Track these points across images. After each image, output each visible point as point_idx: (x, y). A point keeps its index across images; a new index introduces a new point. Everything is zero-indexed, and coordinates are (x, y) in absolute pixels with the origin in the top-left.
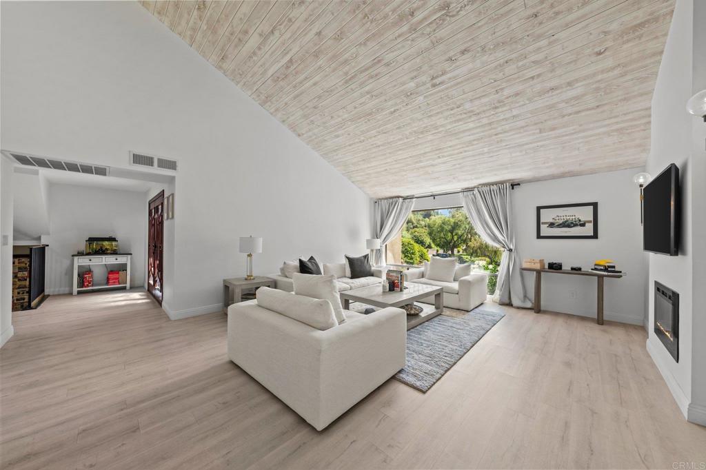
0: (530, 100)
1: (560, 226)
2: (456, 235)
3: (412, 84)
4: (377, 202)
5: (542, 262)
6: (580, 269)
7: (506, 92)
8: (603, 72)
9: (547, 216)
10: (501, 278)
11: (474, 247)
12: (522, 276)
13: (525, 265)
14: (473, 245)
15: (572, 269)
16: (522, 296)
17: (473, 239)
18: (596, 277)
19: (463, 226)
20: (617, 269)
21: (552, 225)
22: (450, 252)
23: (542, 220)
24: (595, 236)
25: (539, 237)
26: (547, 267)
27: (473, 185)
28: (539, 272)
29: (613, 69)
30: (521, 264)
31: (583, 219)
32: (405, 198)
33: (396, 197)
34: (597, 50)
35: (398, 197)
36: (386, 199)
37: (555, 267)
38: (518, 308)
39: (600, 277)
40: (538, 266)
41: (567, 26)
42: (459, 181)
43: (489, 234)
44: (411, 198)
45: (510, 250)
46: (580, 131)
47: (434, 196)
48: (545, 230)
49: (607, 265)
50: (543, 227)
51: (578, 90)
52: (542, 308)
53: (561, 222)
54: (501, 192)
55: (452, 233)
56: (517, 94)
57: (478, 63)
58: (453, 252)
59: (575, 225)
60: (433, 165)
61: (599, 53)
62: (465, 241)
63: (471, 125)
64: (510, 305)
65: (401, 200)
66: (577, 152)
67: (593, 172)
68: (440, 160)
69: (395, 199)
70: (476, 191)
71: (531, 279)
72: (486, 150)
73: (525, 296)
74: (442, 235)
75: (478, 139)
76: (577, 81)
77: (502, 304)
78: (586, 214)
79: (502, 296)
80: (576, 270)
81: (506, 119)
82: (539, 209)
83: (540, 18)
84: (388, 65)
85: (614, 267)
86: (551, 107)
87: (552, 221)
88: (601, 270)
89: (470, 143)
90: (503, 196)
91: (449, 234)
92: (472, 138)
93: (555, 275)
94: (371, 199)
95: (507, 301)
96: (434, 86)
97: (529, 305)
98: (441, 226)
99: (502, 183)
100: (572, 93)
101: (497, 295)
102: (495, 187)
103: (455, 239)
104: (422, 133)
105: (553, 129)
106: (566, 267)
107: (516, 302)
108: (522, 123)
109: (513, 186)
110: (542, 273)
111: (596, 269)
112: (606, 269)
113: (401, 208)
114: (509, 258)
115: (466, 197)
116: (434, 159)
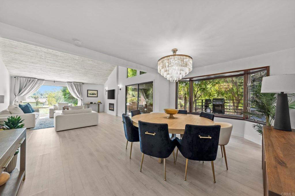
1: (92, 94)
4: (15, 77)
9: (90, 92)
13: (85, 103)
20: (101, 103)
21: (90, 94)
24: (97, 97)
25: (88, 97)
27: (71, 81)
32: (39, 80)
35: (35, 78)
37: (91, 103)
39: (98, 104)
40: (88, 103)
41: (105, 66)
43: (76, 96)
44: (43, 80)
45: (82, 100)
47: (54, 82)
48: (89, 95)
49: (99, 102)
50: (89, 94)
56: (95, 70)
59: (94, 94)
60: (64, 74)
63: (83, 70)
65: (36, 80)
67: (97, 84)
69: (32, 79)
70: (72, 83)
75: (82, 73)
78: (96, 92)
80: (95, 103)
81: (90, 72)
82: (88, 90)
86: (98, 73)
90: (80, 86)
93: (91, 105)
94: (10, 75)
96: (82, 61)
99: (80, 83)
102: (78, 83)
104: (69, 66)
105: (96, 76)
106: (93, 103)
108: (92, 74)
109: (83, 84)
113: (36, 84)
114: (82, 102)
115: (68, 84)
116: (66, 73)
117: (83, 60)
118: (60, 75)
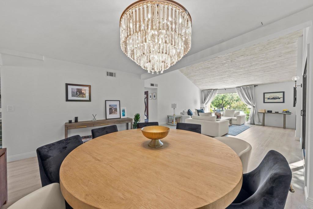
0: (261, 65)
1: (271, 99)
2: (224, 101)
3: (225, 62)
4: (202, 91)
5: (265, 110)
6: (278, 112)
7: (253, 64)
8: (282, 60)
9: (267, 96)
10: (250, 116)
11: (234, 107)
12: (258, 115)
13: (259, 111)
14: (233, 106)
15: (275, 112)
16: (258, 121)
17: (233, 103)
18: (283, 115)
19: (228, 97)
20: (290, 112)
21: (269, 99)
22: (221, 109)
23: (265, 97)
24: (284, 102)
25: (264, 102)
26: (267, 112)
27: (241, 86)
28: (264, 114)
29: (284, 59)
30: (258, 111)
31: (280, 97)
32: (214, 90)
33: (211, 89)
34: (279, 56)
35: (212, 89)
36: (207, 90)
37: (270, 112)
38: (257, 125)
40: (264, 112)
42: (236, 85)
43: (246, 102)
44: (217, 89)
45: (254, 107)
46: (277, 72)
47: (225, 89)
48: (266, 100)
49: (286, 111)
51: (275, 63)
52: (265, 125)
53: (272, 97)
54: (251, 88)
55: (222, 100)
56: (256, 64)
57: (245, 58)
58: (223, 109)
59: (277, 99)
60: (227, 80)
61: (280, 56)
62: (229, 104)
64: (254, 124)
65: (213, 90)
66: (277, 77)
67: (283, 82)
68: (230, 79)
69: (210, 90)
70: (241, 88)
71: (261, 116)
72: (246, 76)
73: (259, 121)
74: (217, 101)
75: (243, 74)
76: (274, 61)
77: (251, 124)
78: (281, 95)
79: (251, 121)
80: (277, 113)
81: (253, 69)
82: (264, 93)
83: (263, 50)
84: (219, 58)
85: (289, 111)
86: (267, 67)
87: (269, 97)
88: (285, 112)
89: (241, 75)
90: (251, 90)
91: (221, 101)
92: (242, 73)
93: (269, 114)
94: (200, 90)
95: (253, 123)
97: (261, 124)
98: (217, 97)
99: (251, 85)
100: (273, 64)
101: (249, 121)
102: (249, 87)
103: (224, 103)
104: (225, 72)
106: (273, 112)
107: (256, 123)
108: (258, 70)
109: (255, 86)
110: (265, 114)
111: (283, 112)
112: (286, 112)
113: (212, 93)
114: (254, 109)
115: (238, 89)
116: (228, 79)
117: (232, 60)
118: (224, 82)
